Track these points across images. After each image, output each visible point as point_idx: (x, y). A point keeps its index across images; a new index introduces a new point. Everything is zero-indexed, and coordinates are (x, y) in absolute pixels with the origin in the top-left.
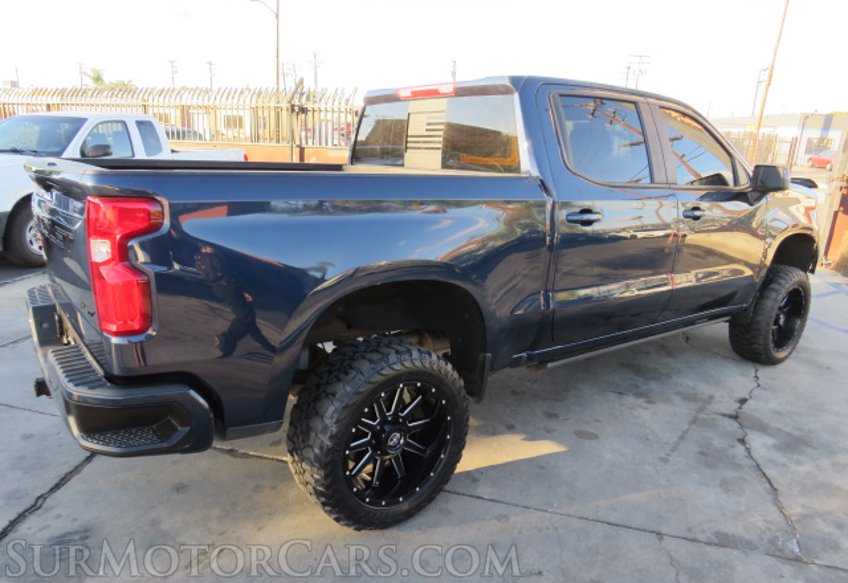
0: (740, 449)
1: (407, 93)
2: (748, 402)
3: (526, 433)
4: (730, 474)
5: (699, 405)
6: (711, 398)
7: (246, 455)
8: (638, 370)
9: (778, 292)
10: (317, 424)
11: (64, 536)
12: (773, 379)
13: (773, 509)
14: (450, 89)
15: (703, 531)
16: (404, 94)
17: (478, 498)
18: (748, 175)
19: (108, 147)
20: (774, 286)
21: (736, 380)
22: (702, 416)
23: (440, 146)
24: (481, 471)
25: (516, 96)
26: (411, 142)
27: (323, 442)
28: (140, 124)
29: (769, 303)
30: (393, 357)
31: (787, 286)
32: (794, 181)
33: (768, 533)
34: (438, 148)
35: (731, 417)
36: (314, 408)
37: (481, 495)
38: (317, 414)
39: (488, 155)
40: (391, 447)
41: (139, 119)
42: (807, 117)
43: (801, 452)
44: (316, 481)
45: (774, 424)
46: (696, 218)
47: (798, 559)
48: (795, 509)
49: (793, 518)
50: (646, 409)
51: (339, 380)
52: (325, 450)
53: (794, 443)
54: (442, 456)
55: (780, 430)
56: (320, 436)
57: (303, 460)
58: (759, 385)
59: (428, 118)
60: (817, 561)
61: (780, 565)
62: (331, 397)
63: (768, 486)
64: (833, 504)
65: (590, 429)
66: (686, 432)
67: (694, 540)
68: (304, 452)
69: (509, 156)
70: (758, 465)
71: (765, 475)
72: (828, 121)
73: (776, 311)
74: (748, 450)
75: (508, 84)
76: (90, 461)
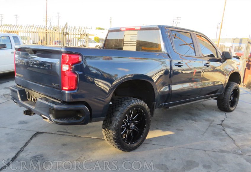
0: (223, 132)
1: (124, 29)
2: (224, 121)
3: (162, 130)
4: (221, 137)
5: (210, 122)
6: (214, 120)
7: (80, 137)
8: (191, 114)
9: (231, 89)
10: (114, 118)
11: (35, 156)
12: (231, 115)
13: (234, 144)
14: (139, 28)
15: (216, 149)
16: (122, 29)
17: (153, 144)
18: (221, 54)
19: (5, 45)
20: (229, 87)
21: (221, 116)
22: (211, 125)
23: (135, 44)
24: (152, 139)
25: (160, 31)
26: (125, 43)
27: (116, 123)
28: (14, 37)
29: (228, 93)
30: (133, 101)
31: (233, 87)
32: (233, 57)
33: (233, 149)
34: (135, 45)
35: (220, 125)
36: (112, 115)
37: (154, 144)
38: (114, 116)
39: (152, 47)
40: (132, 128)
41: (14, 36)
42: (234, 39)
43: (240, 132)
44: (114, 135)
45: (232, 126)
46: (208, 66)
47: (241, 154)
48: (240, 144)
49: (239, 146)
50: (195, 123)
51: (119, 107)
52: (117, 126)
53: (238, 130)
54: (144, 131)
55: (234, 127)
56: (115, 122)
57: (109, 130)
58: (227, 117)
59: (131, 36)
60: (246, 154)
61: (237, 155)
62: (117, 111)
63: (232, 140)
64: (249, 143)
65: (181, 128)
66: (208, 128)
67: (214, 151)
68: (110, 127)
69: (158, 47)
70: (229, 135)
71: (231, 137)
72: (241, 41)
73: (230, 96)
74: (226, 132)
75: (157, 27)
76: (32, 139)
